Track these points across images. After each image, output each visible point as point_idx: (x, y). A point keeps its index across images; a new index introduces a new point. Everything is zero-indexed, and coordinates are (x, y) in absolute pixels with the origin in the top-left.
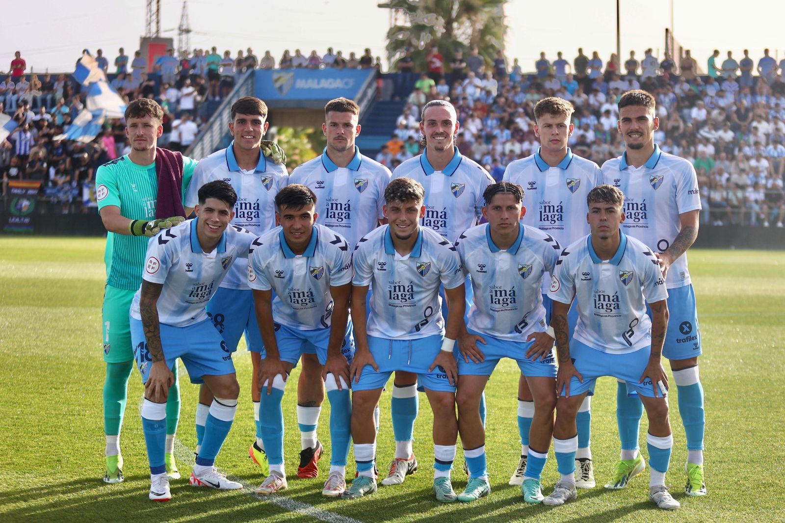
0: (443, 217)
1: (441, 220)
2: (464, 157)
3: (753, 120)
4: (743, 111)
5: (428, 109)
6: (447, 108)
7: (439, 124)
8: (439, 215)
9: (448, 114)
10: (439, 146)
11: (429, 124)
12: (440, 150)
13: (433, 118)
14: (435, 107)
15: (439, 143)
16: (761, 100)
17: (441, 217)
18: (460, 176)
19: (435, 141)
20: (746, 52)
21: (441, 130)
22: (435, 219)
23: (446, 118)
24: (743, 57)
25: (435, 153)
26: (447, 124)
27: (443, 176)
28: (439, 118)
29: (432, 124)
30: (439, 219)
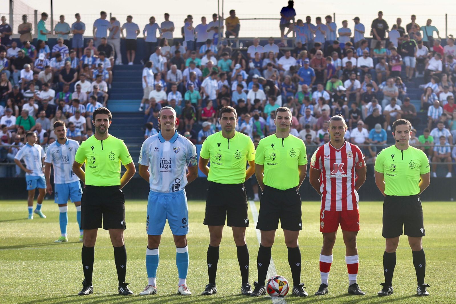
0: (170, 163)
1: (169, 164)
2: (179, 135)
3: (78, 80)
4: (68, 71)
5: (162, 111)
6: (171, 110)
7: (168, 117)
8: (168, 162)
9: (172, 113)
10: (168, 128)
11: (163, 118)
12: (168, 130)
13: (165, 115)
14: (165, 110)
15: (168, 127)
16: (88, 61)
17: (169, 163)
18: (178, 144)
19: (166, 126)
20: (77, 16)
21: (169, 120)
22: (166, 164)
23: (171, 115)
24: (75, 20)
25: (166, 132)
26: (171, 118)
27: (169, 143)
28: (168, 115)
29: (164, 118)
30: (168, 164)
